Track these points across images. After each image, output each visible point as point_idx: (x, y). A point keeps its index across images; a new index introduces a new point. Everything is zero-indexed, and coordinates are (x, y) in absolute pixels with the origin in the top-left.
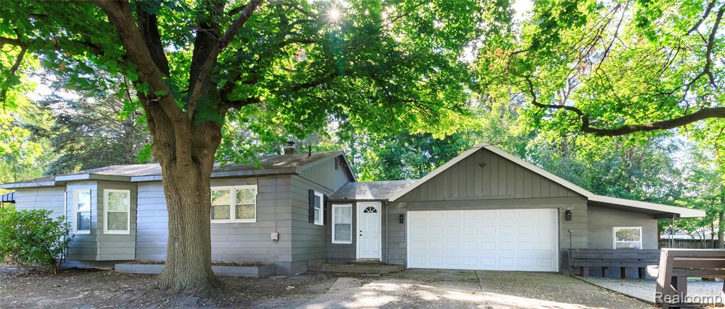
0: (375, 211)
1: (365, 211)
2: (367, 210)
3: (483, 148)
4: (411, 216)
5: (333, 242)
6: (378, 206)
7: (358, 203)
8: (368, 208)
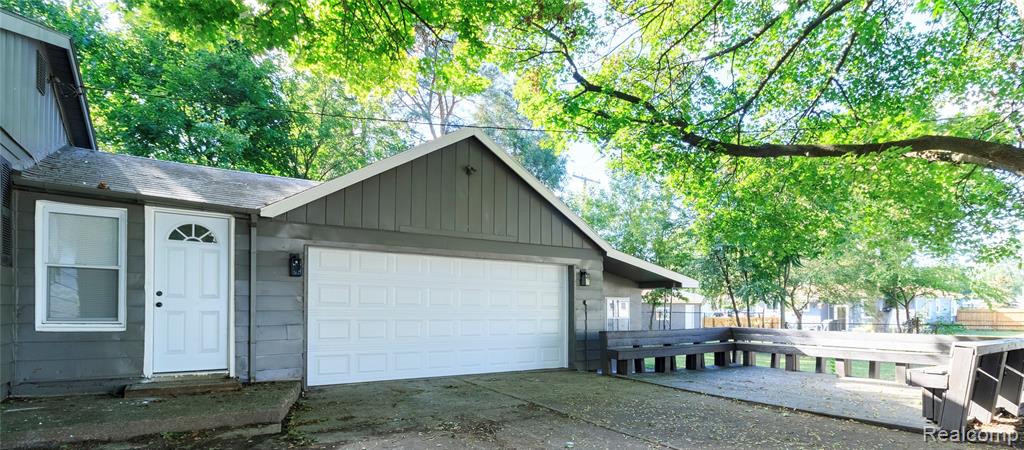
0: (209, 239)
1: (175, 236)
2: (181, 233)
3: (473, 137)
4: (322, 262)
5: (39, 327)
6: (220, 226)
7: (149, 210)
8: (186, 229)
